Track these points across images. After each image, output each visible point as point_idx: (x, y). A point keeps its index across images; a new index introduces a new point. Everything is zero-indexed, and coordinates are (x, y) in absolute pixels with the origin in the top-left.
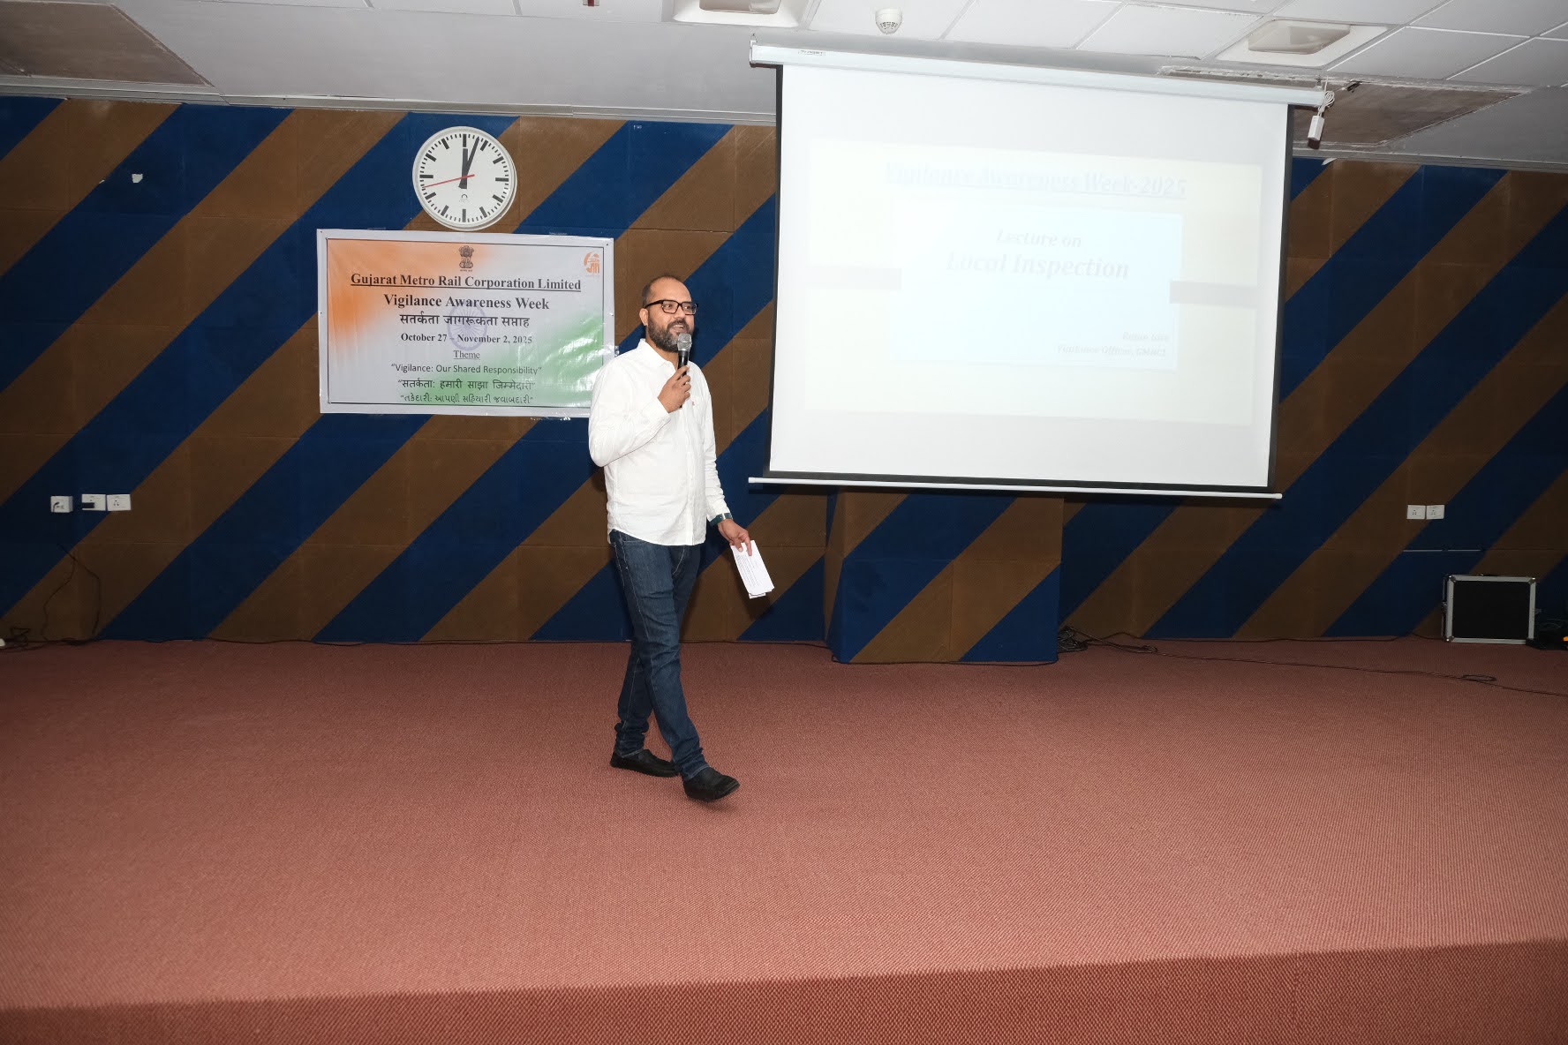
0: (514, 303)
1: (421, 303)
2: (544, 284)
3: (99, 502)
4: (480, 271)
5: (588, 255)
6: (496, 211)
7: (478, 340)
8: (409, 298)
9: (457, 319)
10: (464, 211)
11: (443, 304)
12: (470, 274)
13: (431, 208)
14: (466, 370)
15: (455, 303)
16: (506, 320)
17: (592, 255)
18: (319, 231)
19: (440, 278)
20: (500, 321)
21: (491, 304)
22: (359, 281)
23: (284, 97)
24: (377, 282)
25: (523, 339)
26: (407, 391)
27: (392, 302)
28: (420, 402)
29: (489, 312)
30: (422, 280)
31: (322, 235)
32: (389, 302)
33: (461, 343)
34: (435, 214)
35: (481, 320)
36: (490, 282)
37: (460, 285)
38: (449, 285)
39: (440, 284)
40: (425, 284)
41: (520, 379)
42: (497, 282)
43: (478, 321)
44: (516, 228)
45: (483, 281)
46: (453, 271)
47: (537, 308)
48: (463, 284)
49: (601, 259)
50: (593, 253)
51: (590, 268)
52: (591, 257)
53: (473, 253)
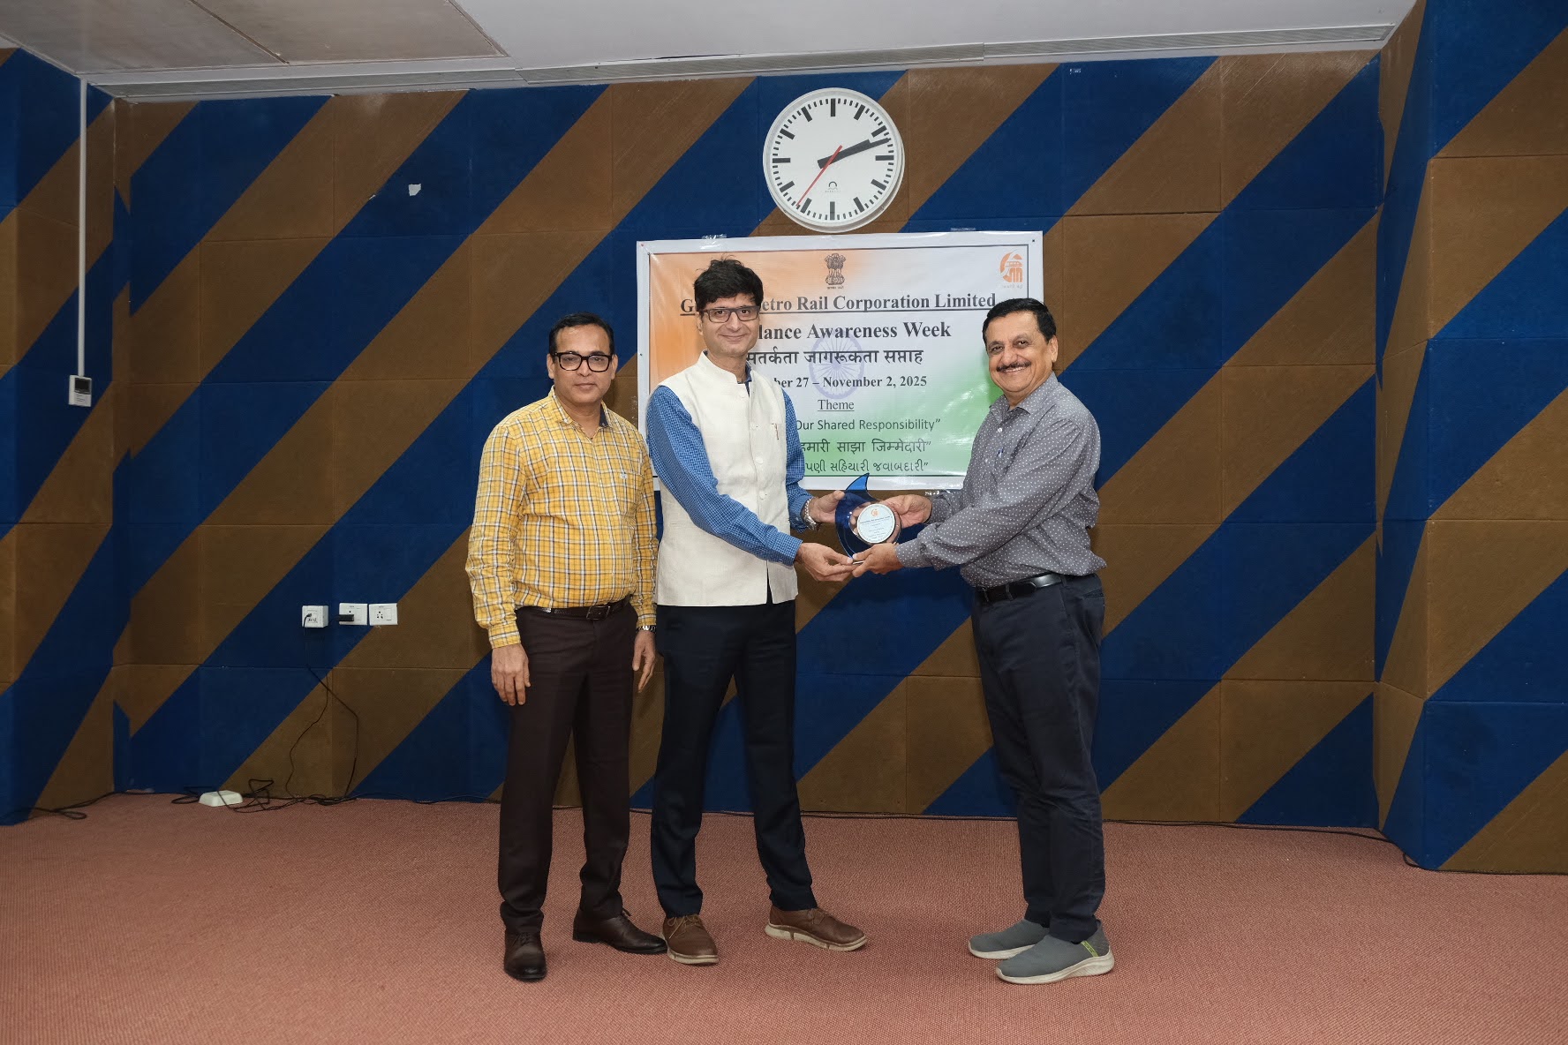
0: (901, 330)
1: (773, 335)
2: (943, 301)
3: (358, 612)
4: (854, 289)
6: (876, 201)
7: (851, 384)
9: (823, 355)
10: (832, 205)
11: (803, 335)
12: (841, 292)
13: (785, 203)
14: (834, 427)
15: (820, 334)
16: (891, 355)
17: (1012, 256)
18: (639, 243)
19: (800, 300)
20: (881, 356)
21: (868, 332)
23: (596, 64)
25: (915, 380)
29: (866, 344)
30: (775, 306)
31: (644, 249)
33: (829, 389)
34: (793, 212)
35: (855, 356)
36: (868, 303)
37: (826, 308)
38: (811, 308)
39: (800, 308)
40: (778, 309)
41: (909, 437)
42: (878, 302)
43: (852, 358)
44: (904, 224)
45: (858, 302)
46: (816, 290)
47: (935, 335)
48: (831, 307)
49: (1024, 262)
50: (1014, 254)
51: (1008, 275)
52: (1011, 259)
53: (845, 263)
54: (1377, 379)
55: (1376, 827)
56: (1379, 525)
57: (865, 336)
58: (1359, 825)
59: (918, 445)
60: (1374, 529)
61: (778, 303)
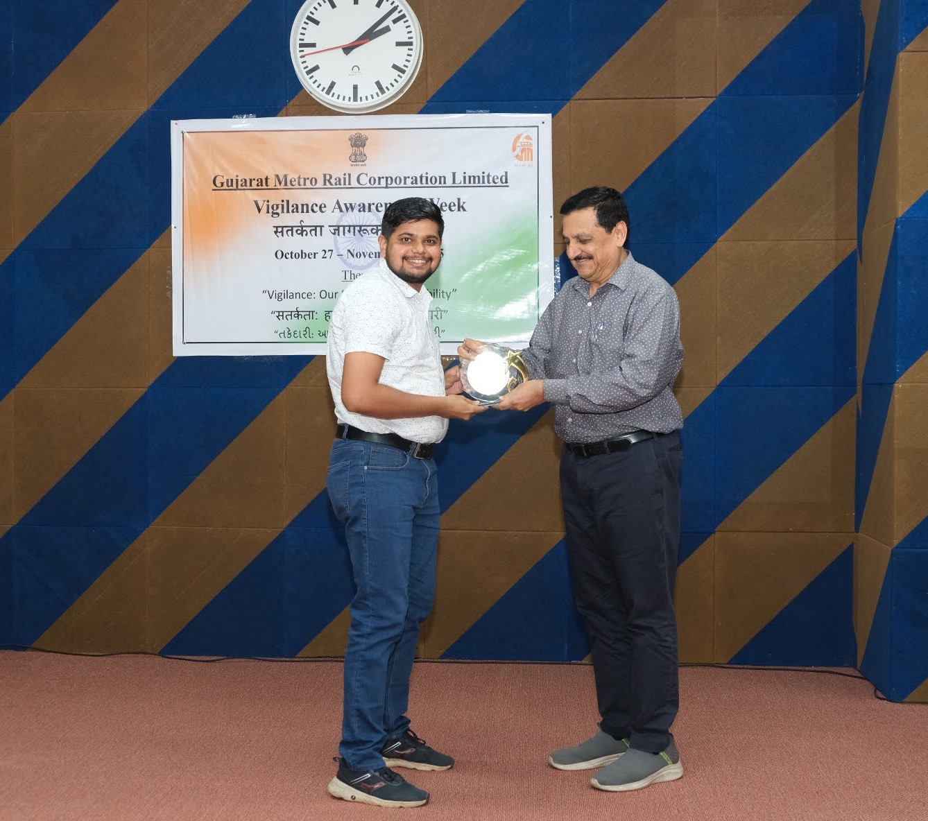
1: (300, 210)
2: (459, 179)
4: (376, 166)
5: (519, 137)
6: (396, 85)
7: (373, 256)
8: (285, 203)
9: (347, 229)
10: (355, 88)
11: (328, 210)
12: (363, 170)
13: (313, 86)
15: (344, 208)
17: (523, 137)
18: (173, 123)
19: (325, 175)
22: (222, 184)
24: (246, 184)
26: (283, 325)
27: (264, 209)
28: (298, 339)
30: (302, 181)
31: (178, 128)
32: (259, 210)
33: (351, 260)
34: (319, 95)
35: (376, 230)
36: (389, 179)
37: (350, 184)
38: (336, 184)
39: (325, 184)
40: (305, 185)
42: (398, 179)
43: (374, 231)
44: (422, 106)
45: (379, 178)
46: (341, 167)
47: (451, 210)
48: (354, 183)
49: (534, 142)
50: (525, 135)
51: (520, 154)
52: (522, 139)
53: (367, 142)
54: (858, 254)
55: (854, 666)
56: (859, 388)
58: (840, 665)
59: (435, 313)
60: (855, 392)
61: (305, 179)
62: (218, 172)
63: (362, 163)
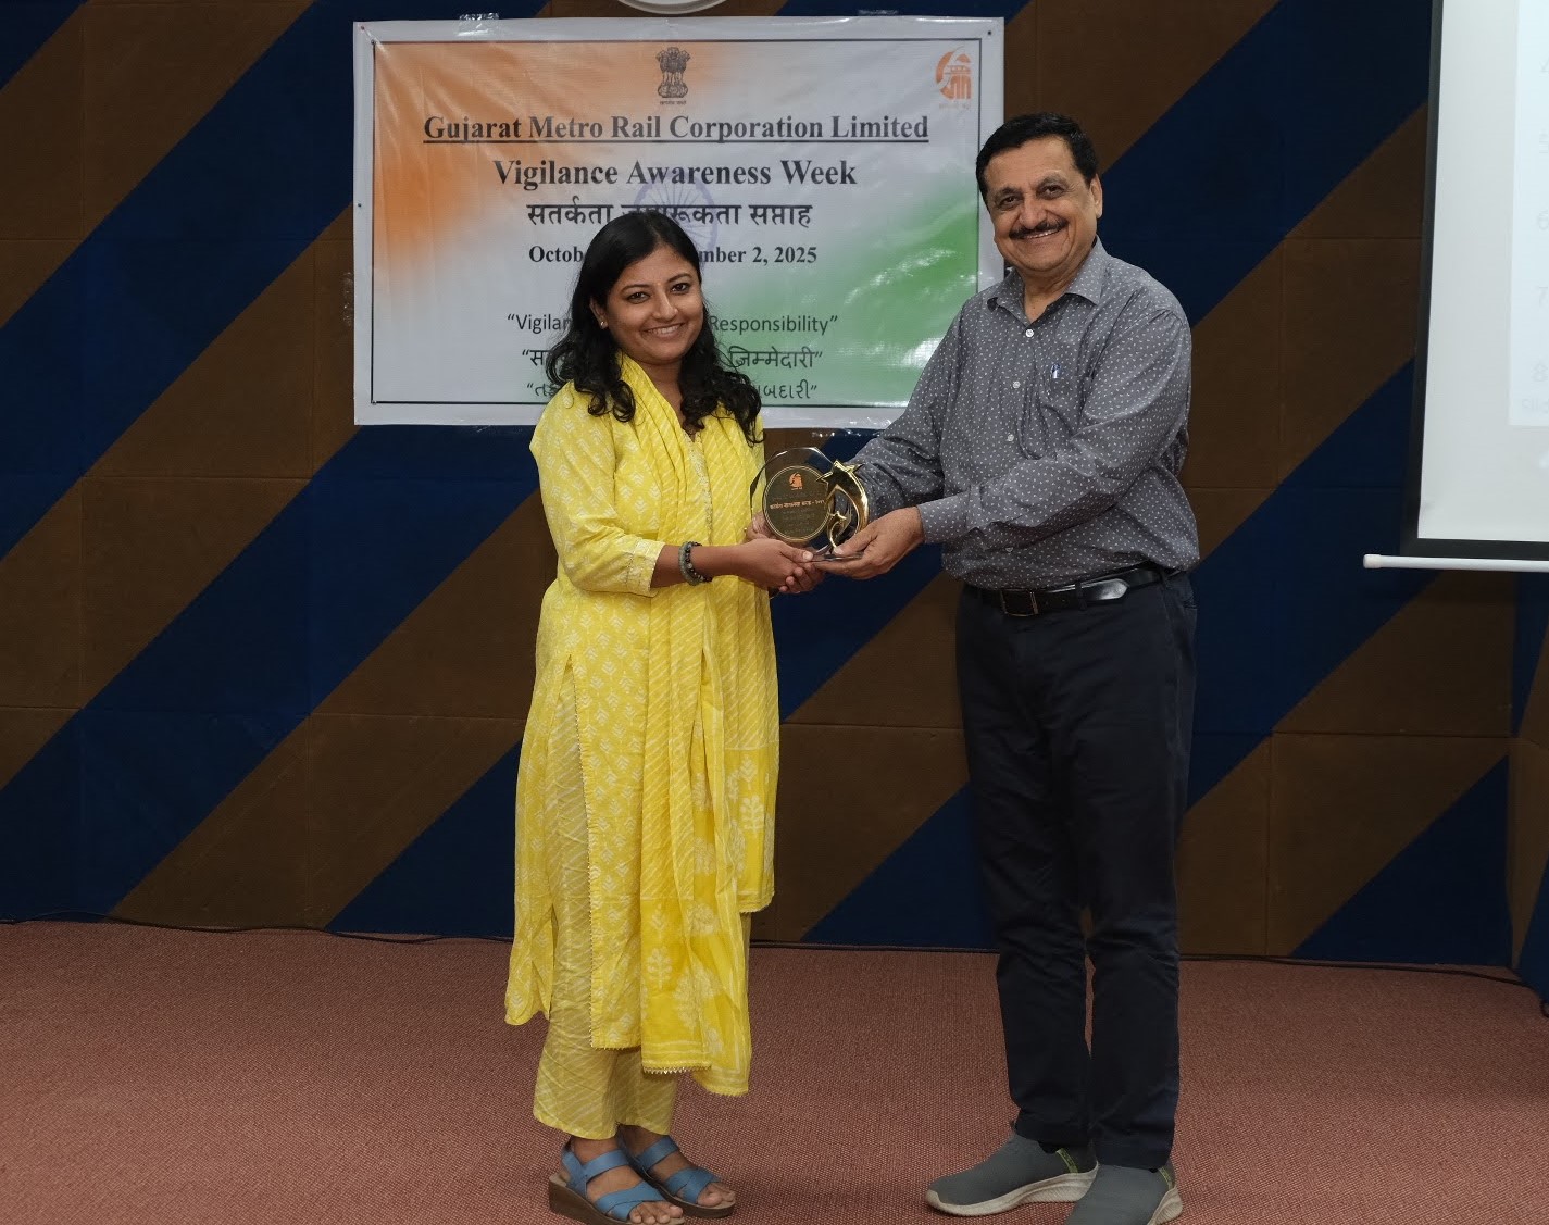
0: (777, 172)
1: (573, 178)
2: (845, 127)
4: (702, 106)
5: (946, 58)
8: (547, 166)
11: (620, 180)
12: (681, 110)
15: (647, 177)
16: (759, 212)
17: (954, 56)
18: (357, 25)
19: (615, 120)
20: (745, 213)
21: (724, 175)
22: (441, 132)
24: (483, 133)
25: (798, 254)
27: (512, 176)
29: (720, 193)
30: (576, 129)
31: (365, 35)
32: (504, 178)
35: (703, 213)
36: (725, 128)
37: (658, 134)
38: (634, 135)
39: (615, 135)
40: (581, 135)
41: (788, 343)
42: (740, 127)
43: (698, 216)
44: (784, 2)
45: (709, 126)
46: (642, 106)
47: (830, 181)
48: (666, 134)
49: (974, 66)
50: (958, 54)
51: (949, 86)
52: (953, 62)
53: (689, 64)
55: (1508, 965)
57: (719, 181)
59: (802, 357)
61: (581, 126)
62: (434, 112)
63: (680, 99)
